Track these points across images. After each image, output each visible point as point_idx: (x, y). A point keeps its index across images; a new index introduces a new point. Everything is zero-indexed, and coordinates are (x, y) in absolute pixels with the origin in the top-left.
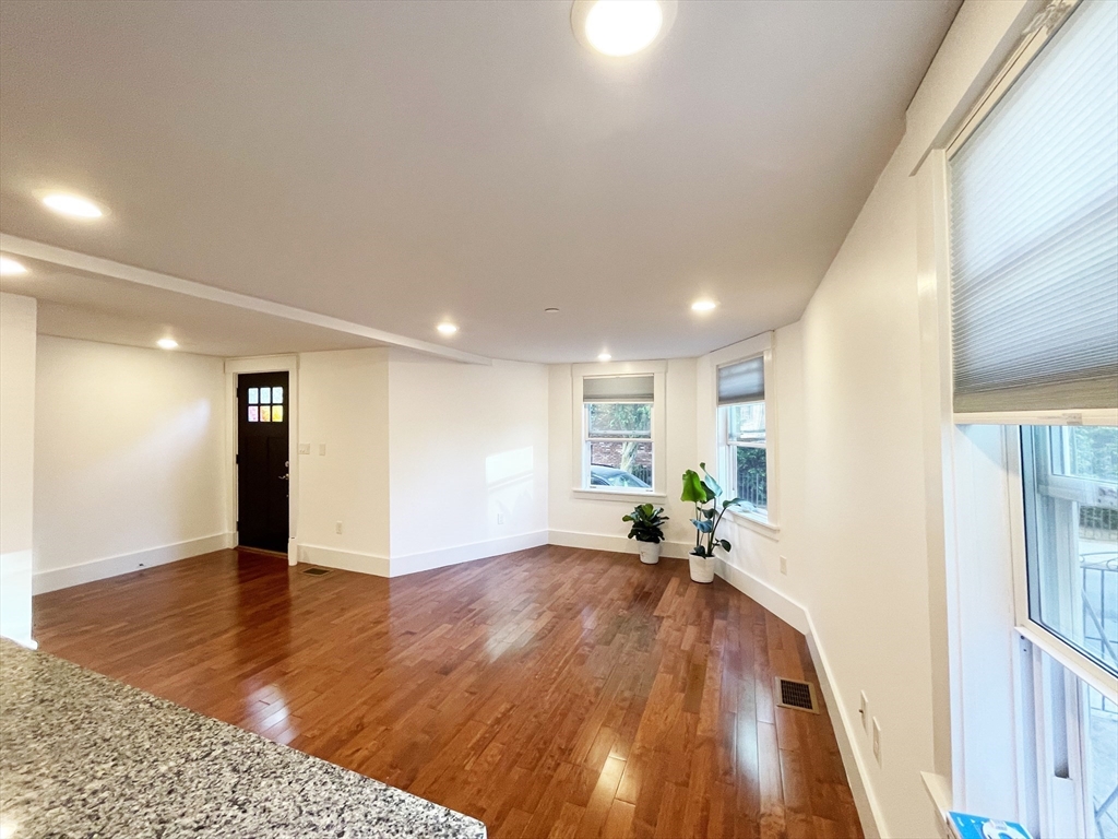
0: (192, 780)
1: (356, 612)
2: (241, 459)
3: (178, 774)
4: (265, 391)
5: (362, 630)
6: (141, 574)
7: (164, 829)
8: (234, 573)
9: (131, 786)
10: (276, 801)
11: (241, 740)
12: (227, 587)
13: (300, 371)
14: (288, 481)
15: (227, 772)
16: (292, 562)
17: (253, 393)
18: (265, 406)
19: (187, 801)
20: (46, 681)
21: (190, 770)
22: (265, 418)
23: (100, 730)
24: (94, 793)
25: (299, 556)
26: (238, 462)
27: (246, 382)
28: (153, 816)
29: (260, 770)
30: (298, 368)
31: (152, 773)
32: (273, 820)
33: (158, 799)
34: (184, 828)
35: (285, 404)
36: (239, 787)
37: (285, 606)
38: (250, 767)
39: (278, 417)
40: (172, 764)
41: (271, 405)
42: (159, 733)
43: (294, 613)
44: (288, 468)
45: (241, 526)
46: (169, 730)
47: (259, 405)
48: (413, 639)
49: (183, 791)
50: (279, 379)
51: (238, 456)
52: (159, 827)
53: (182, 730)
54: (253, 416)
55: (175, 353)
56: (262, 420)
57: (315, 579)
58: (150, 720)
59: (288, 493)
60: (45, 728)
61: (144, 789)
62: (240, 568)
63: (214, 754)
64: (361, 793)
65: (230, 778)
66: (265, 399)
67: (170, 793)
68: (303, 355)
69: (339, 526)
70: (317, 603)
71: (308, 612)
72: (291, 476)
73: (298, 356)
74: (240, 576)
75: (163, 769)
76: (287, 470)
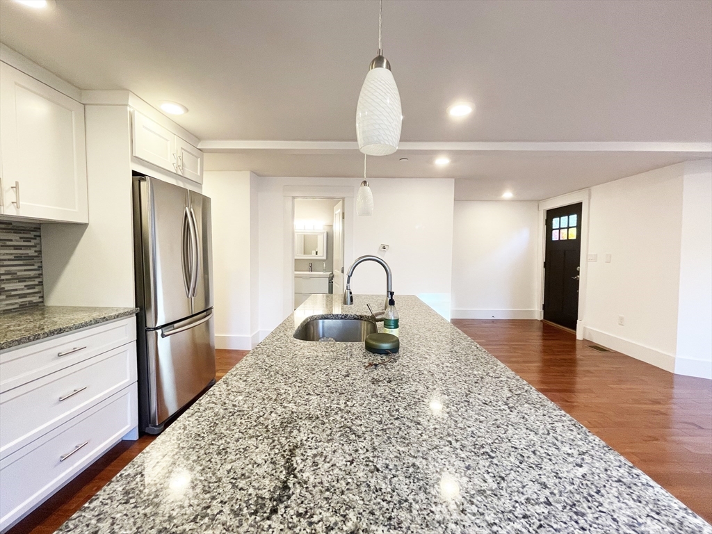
0: (487, 384)
1: (632, 387)
2: (547, 265)
3: (482, 378)
4: (564, 219)
5: (637, 402)
6: (493, 321)
7: (469, 394)
8: (540, 333)
9: (461, 372)
10: (532, 418)
11: (517, 380)
12: (535, 340)
13: (591, 200)
14: (578, 281)
15: (506, 389)
16: (579, 336)
17: (555, 222)
18: (564, 229)
19: (483, 390)
20: (442, 326)
21: (488, 379)
22: (564, 237)
23: (455, 348)
24: (447, 367)
25: (584, 334)
26: (545, 266)
27: (552, 214)
28: (466, 387)
29: (525, 399)
30: (589, 199)
31: (470, 372)
32: (527, 425)
33: (470, 382)
34: (478, 399)
35: (579, 227)
36: (511, 399)
37: (573, 362)
38: (520, 394)
39: (573, 235)
40: (480, 373)
41: (568, 228)
42: (477, 359)
43: (579, 369)
44: (579, 272)
45: (545, 307)
46: (482, 360)
47: (560, 229)
48: (699, 432)
49: (482, 385)
50: (576, 209)
51: (545, 263)
52: (468, 393)
53: (488, 363)
54: (555, 237)
55: (512, 201)
56: (561, 239)
57: (596, 353)
58: (475, 353)
59: (578, 289)
60: (437, 340)
61: (466, 375)
62: (544, 332)
63: (501, 379)
64: (604, 454)
65: (506, 393)
66: (564, 225)
67: (476, 383)
68: (594, 189)
69: (622, 319)
70: (596, 369)
71: (589, 372)
72: (581, 277)
73: (590, 191)
74: (543, 336)
75: (476, 373)
76: (578, 273)
